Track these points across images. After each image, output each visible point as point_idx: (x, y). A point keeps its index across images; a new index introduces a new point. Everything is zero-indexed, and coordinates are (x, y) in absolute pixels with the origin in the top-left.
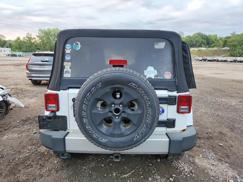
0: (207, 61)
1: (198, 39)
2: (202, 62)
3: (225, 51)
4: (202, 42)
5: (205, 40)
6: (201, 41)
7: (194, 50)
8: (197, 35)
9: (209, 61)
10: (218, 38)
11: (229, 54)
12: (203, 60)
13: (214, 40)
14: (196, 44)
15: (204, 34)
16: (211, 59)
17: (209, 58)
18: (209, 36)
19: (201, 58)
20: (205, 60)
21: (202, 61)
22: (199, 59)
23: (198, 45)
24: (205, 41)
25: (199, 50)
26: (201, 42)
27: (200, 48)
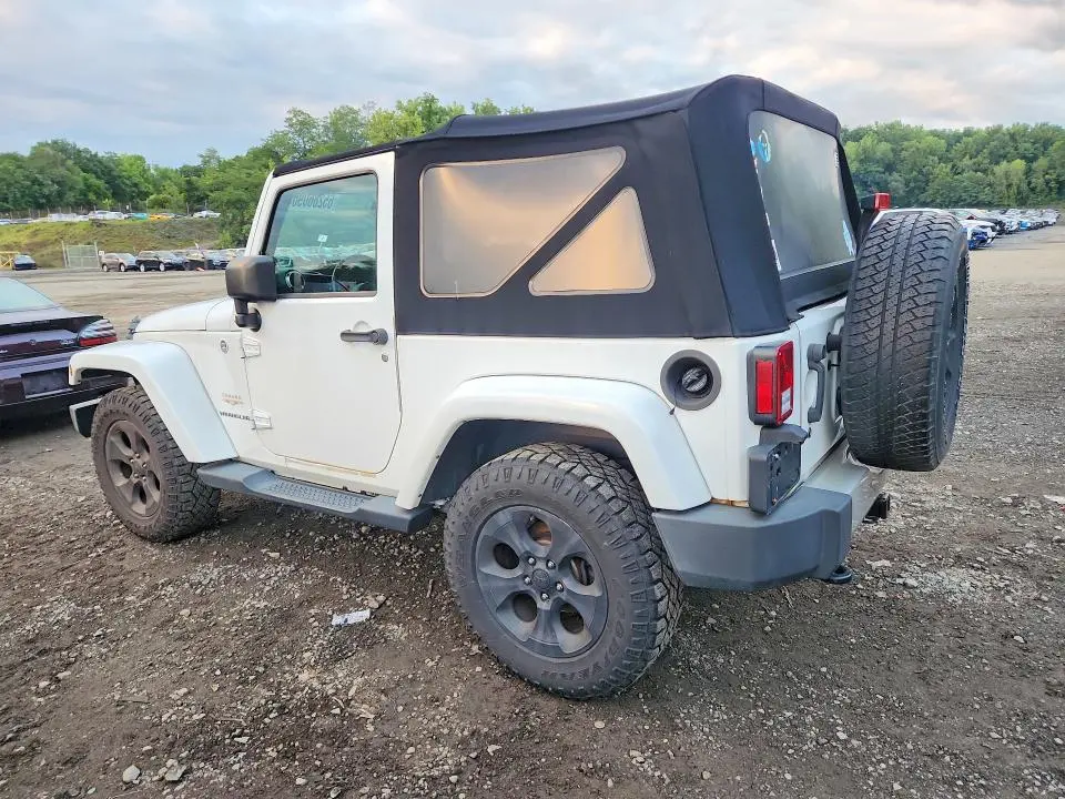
0: (162, 267)
1: (62, 171)
2: (142, 274)
3: (209, 226)
4: (89, 187)
5: (98, 177)
6: (80, 179)
7: (71, 224)
8: (51, 152)
9: (170, 267)
10: (152, 171)
11: (227, 235)
12: (142, 268)
13: (136, 180)
14: (60, 195)
15: (87, 151)
16: (177, 260)
17: (167, 256)
18: (111, 159)
19: (130, 259)
20: (152, 266)
21: (135, 269)
22: (121, 261)
23: (70, 197)
24: (101, 183)
25: (97, 224)
26: (81, 186)
27: (97, 215)
